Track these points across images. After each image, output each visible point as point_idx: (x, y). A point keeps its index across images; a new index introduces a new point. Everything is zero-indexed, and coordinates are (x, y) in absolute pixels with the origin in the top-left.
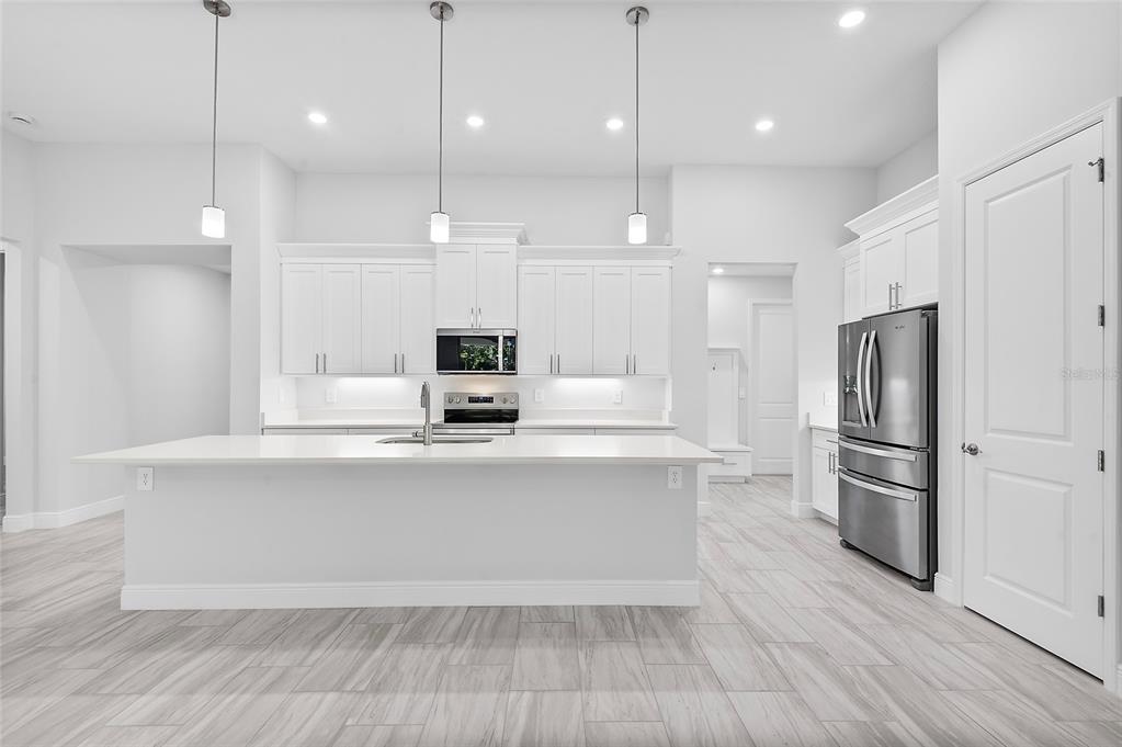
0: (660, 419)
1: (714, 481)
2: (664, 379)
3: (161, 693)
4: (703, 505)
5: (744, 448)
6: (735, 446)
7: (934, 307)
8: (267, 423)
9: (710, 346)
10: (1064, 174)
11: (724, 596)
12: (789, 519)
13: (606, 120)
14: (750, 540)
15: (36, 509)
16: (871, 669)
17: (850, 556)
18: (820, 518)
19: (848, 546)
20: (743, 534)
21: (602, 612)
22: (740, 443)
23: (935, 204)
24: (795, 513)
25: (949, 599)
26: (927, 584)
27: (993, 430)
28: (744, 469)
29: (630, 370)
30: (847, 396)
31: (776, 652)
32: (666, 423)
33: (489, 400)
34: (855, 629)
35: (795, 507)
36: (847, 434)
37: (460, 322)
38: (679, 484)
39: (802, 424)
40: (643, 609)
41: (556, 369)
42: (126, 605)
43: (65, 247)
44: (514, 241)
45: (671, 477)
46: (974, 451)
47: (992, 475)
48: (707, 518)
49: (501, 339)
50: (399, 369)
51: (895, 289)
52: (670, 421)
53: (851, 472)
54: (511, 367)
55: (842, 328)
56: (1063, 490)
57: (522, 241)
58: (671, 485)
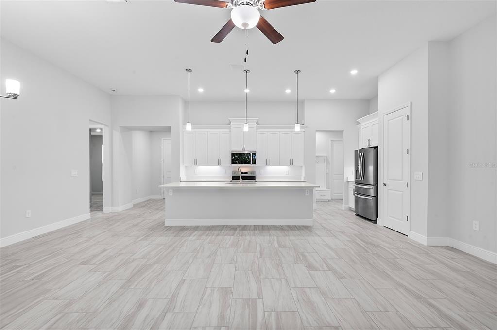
0: (301, 179)
1: (318, 201)
2: (302, 167)
3: (194, 236)
4: (315, 206)
5: (329, 190)
6: (325, 189)
7: (377, 147)
8: (182, 180)
9: (317, 155)
10: (402, 117)
11: (320, 224)
12: (342, 210)
13: (285, 90)
14: (329, 214)
15: (112, 206)
16: (355, 235)
17: (357, 217)
18: (350, 209)
19: (357, 215)
20: (327, 213)
21: (289, 226)
22: (327, 188)
23: (377, 119)
24: (343, 209)
25: (380, 225)
26: (376, 222)
27: (389, 179)
28: (328, 196)
29: (291, 163)
30: (357, 171)
31: (332, 232)
32: (302, 180)
33: (246, 173)
34: (353, 229)
35: (343, 207)
36: (358, 182)
37: (238, 149)
38: (308, 194)
39: (345, 180)
40: (299, 226)
41: (268, 163)
42: (166, 224)
43: (120, 126)
44: (255, 123)
45: (306, 192)
46: (385, 185)
47: (389, 191)
48: (316, 210)
49: (251, 154)
50: (219, 163)
51: (369, 140)
52: (304, 179)
53: (358, 193)
54: (254, 162)
55: (356, 152)
56: (401, 193)
57: (257, 123)
58: (306, 194)
